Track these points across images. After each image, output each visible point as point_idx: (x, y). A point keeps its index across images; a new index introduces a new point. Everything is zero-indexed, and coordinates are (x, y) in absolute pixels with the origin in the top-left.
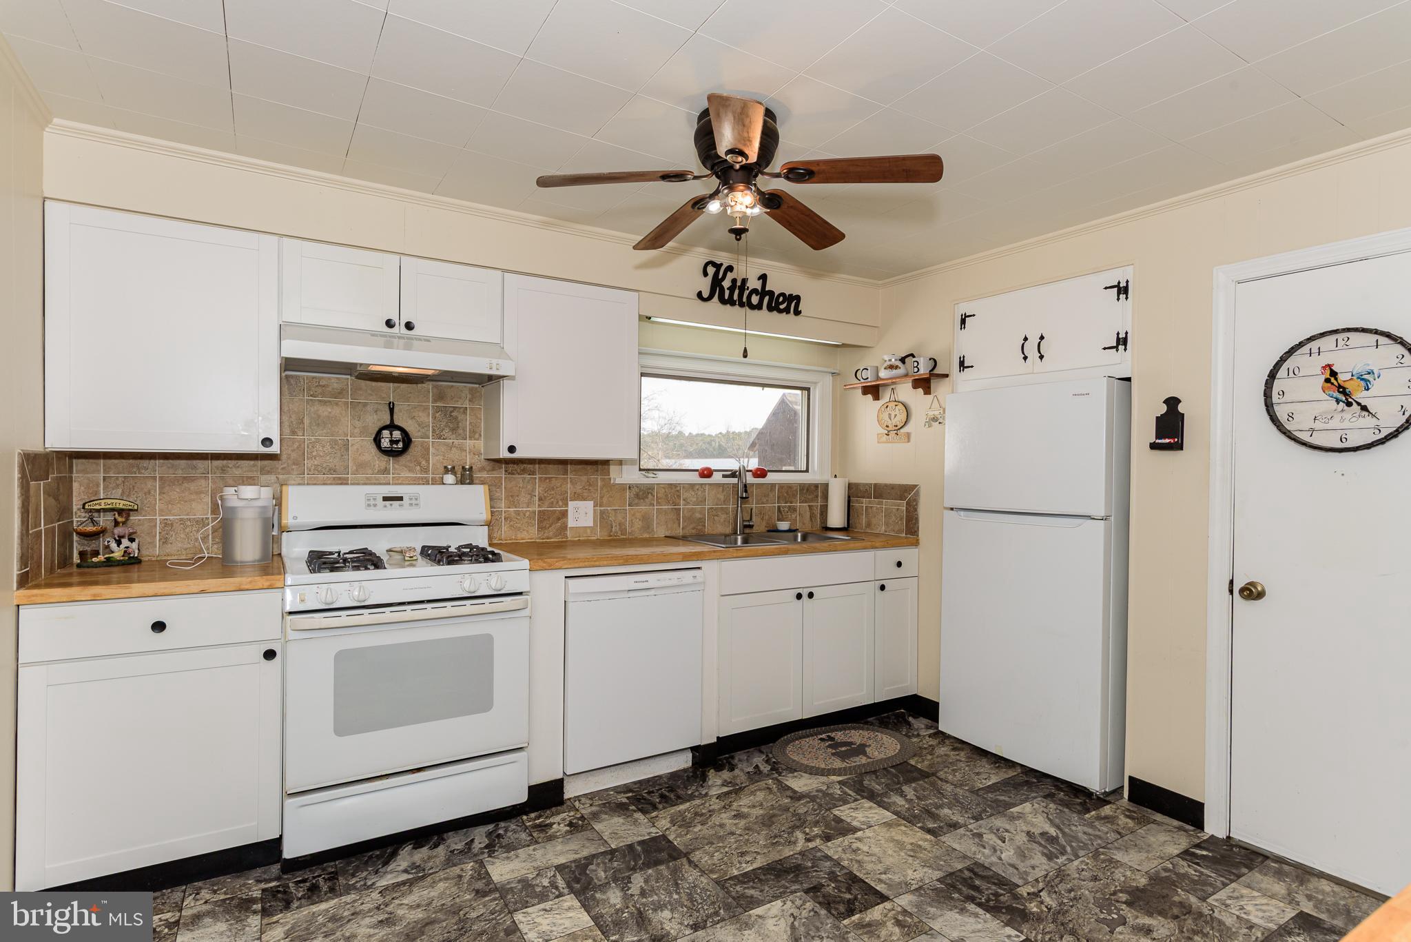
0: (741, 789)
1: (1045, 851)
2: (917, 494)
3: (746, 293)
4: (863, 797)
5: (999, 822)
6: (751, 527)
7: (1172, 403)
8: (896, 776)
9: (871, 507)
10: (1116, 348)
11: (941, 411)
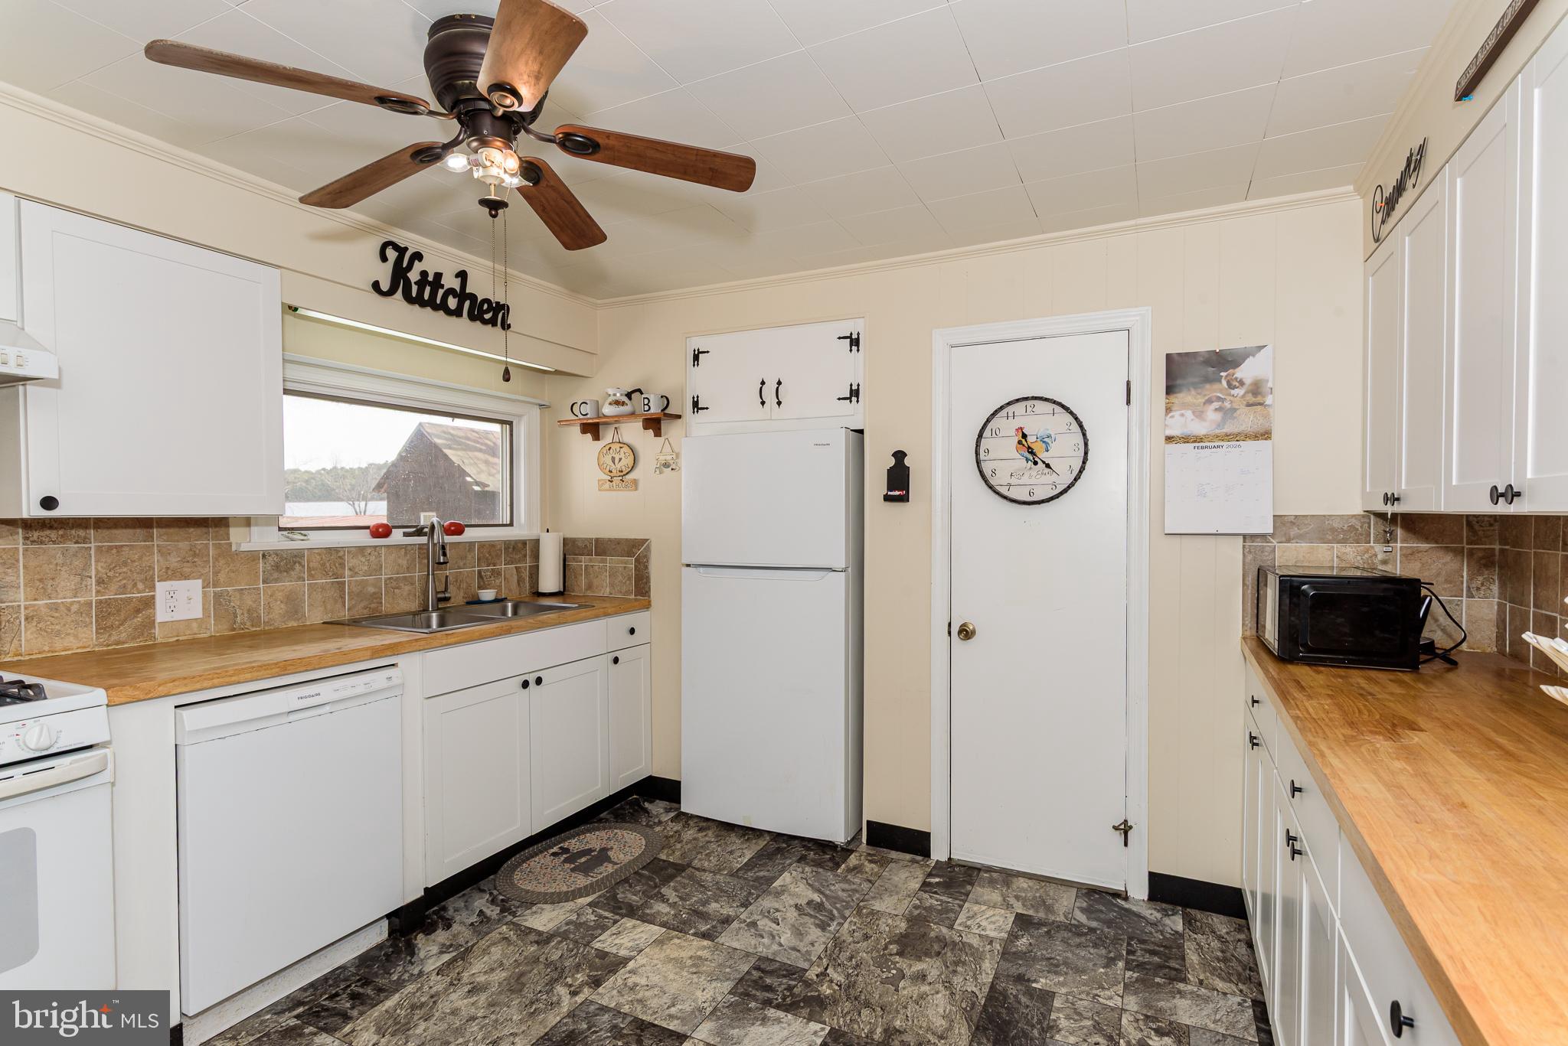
0: (469, 950)
1: (817, 922)
2: (648, 549)
3: (441, 292)
4: (623, 916)
5: (767, 903)
6: (447, 599)
7: (900, 456)
8: (650, 878)
9: (592, 566)
10: (850, 399)
11: (674, 456)
